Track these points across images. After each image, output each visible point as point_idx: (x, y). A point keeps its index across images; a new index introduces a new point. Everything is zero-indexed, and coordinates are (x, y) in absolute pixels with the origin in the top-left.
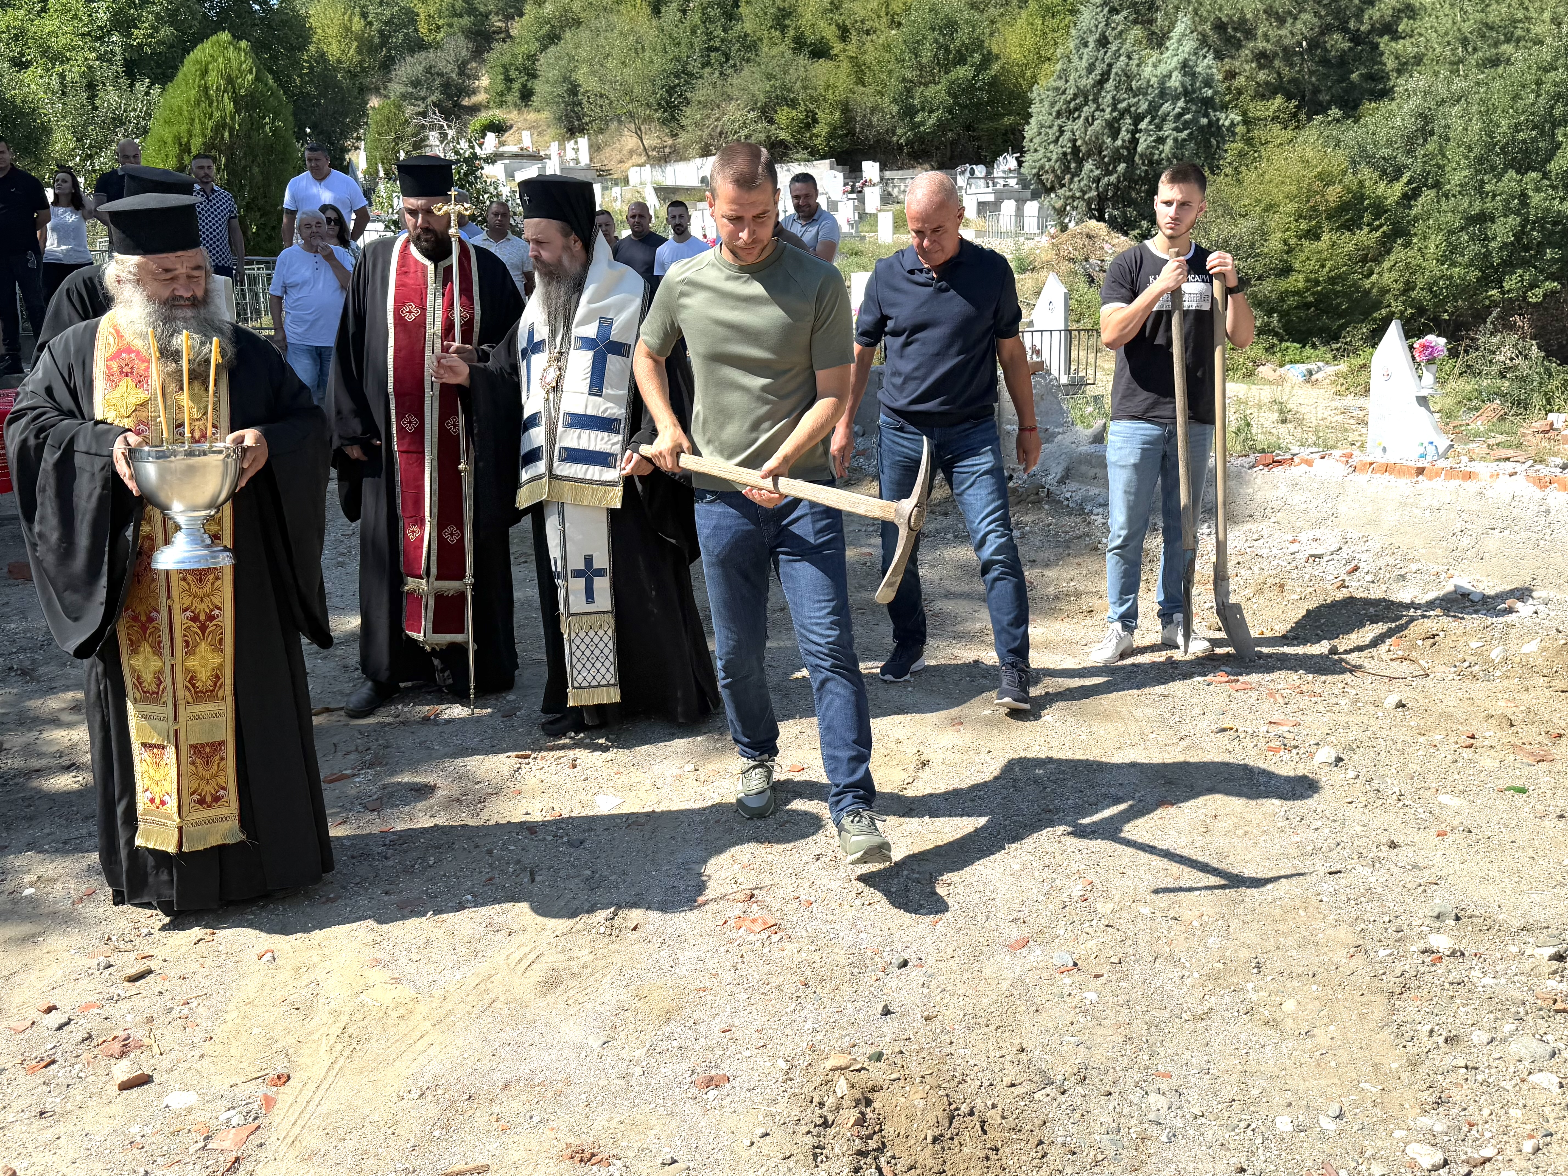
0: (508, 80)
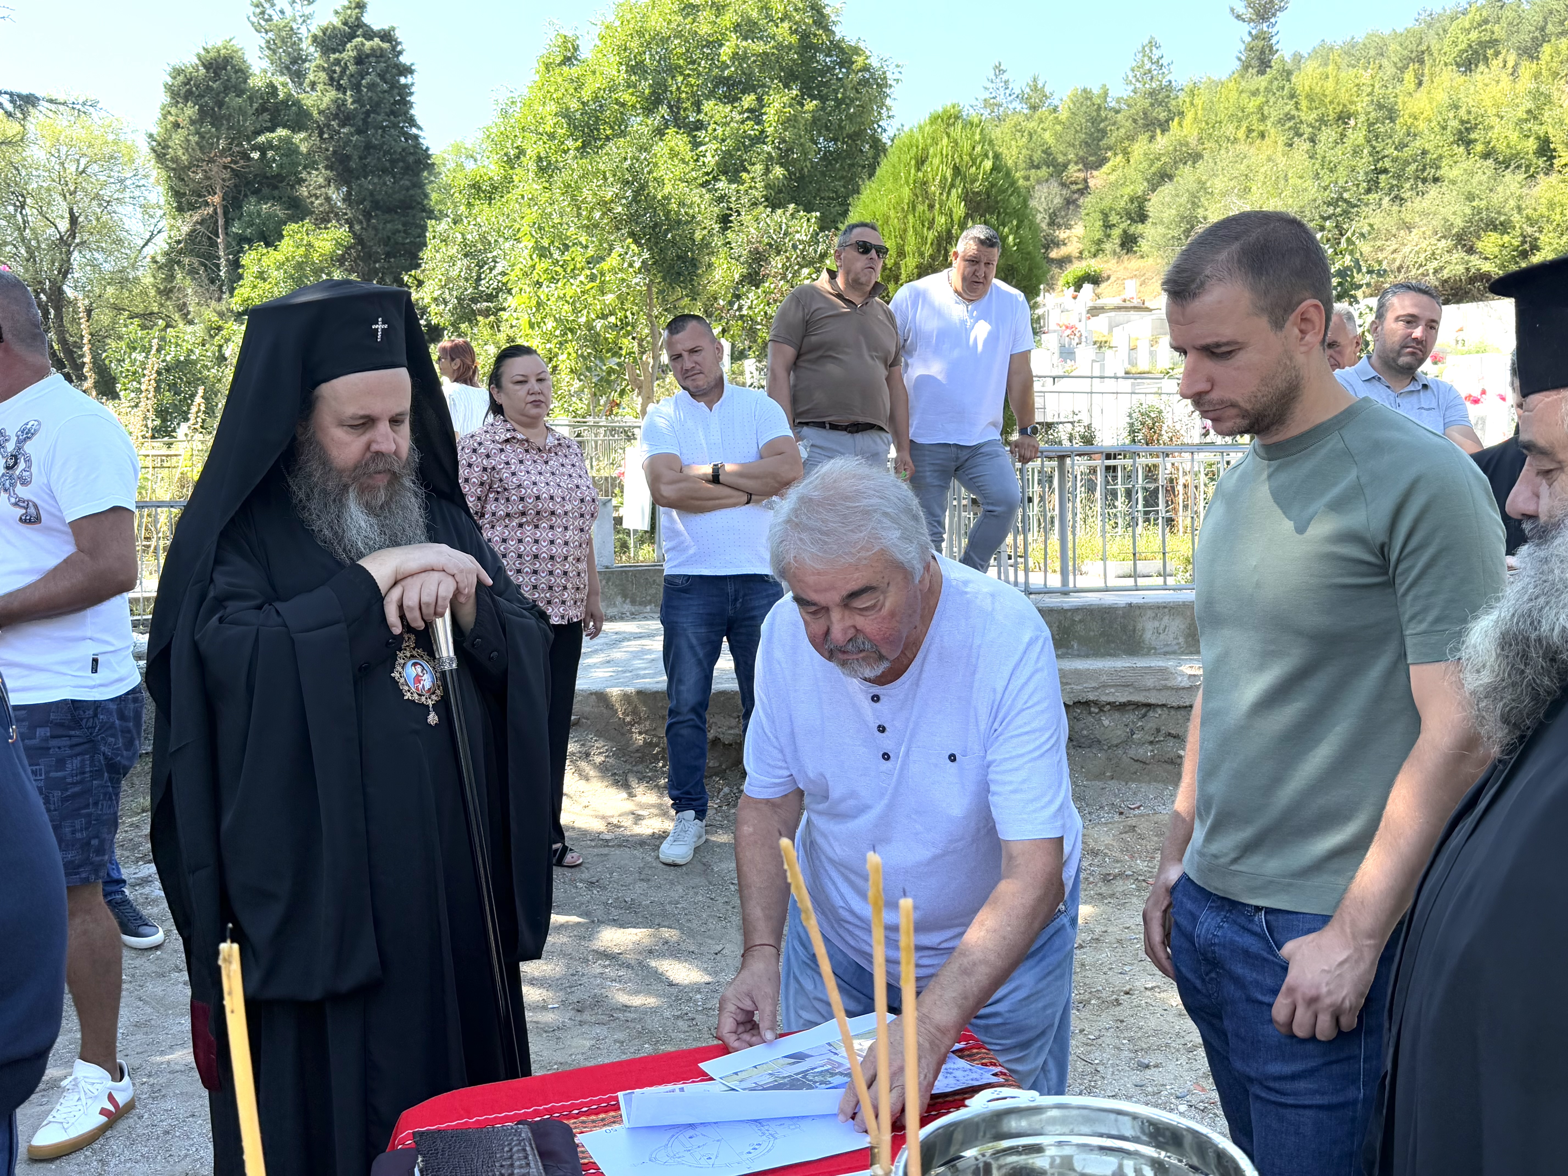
0: (1108, 226)
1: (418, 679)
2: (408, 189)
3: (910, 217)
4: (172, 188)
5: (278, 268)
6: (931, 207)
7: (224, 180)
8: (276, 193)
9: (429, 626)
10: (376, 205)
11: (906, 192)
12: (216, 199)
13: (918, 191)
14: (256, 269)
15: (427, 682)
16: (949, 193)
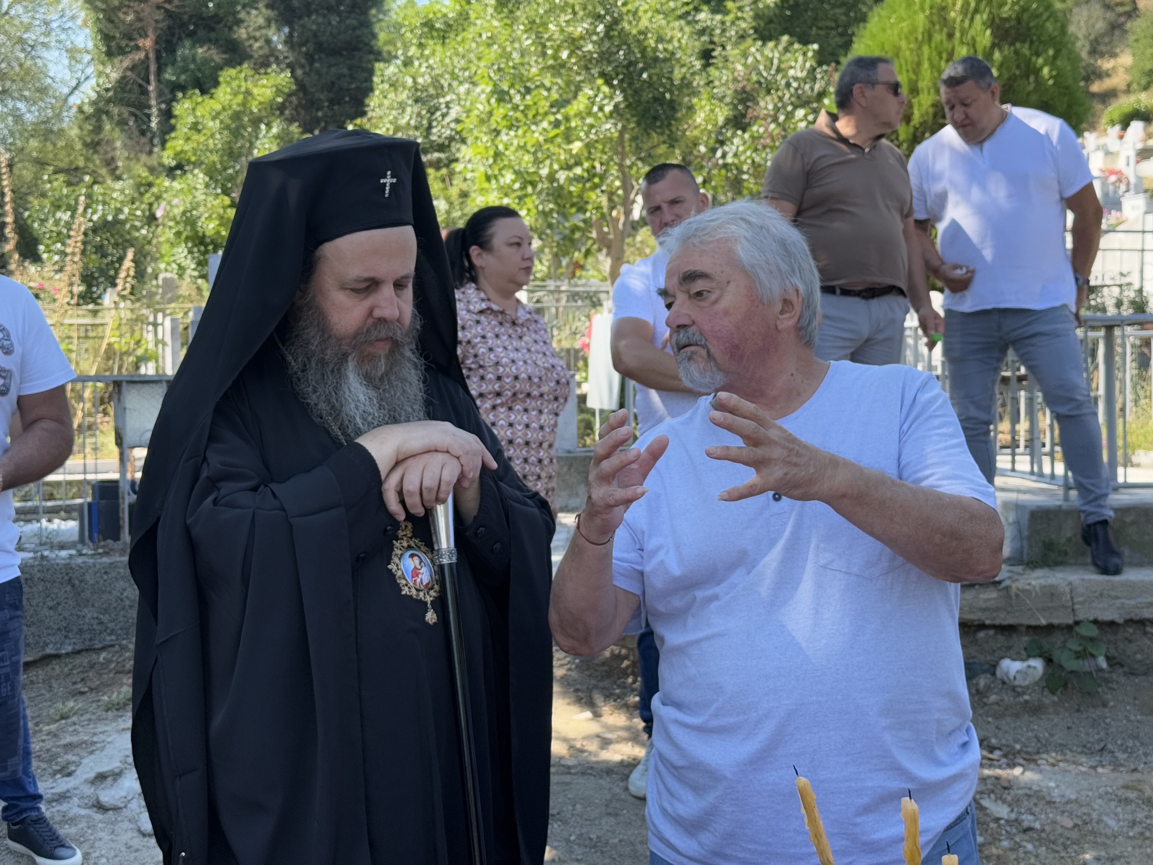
1: (415, 572)
2: (354, 29)
3: (926, 49)
4: (100, 31)
5: (214, 119)
6: (950, 36)
7: (156, 21)
8: (213, 35)
9: (429, 514)
10: (320, 47)
11: (921, 20)
12: (148, 43)
13: (935, 18)
14: (191, 119)
15: (425, 576)
16: (972, 20)
